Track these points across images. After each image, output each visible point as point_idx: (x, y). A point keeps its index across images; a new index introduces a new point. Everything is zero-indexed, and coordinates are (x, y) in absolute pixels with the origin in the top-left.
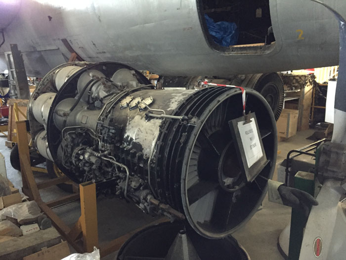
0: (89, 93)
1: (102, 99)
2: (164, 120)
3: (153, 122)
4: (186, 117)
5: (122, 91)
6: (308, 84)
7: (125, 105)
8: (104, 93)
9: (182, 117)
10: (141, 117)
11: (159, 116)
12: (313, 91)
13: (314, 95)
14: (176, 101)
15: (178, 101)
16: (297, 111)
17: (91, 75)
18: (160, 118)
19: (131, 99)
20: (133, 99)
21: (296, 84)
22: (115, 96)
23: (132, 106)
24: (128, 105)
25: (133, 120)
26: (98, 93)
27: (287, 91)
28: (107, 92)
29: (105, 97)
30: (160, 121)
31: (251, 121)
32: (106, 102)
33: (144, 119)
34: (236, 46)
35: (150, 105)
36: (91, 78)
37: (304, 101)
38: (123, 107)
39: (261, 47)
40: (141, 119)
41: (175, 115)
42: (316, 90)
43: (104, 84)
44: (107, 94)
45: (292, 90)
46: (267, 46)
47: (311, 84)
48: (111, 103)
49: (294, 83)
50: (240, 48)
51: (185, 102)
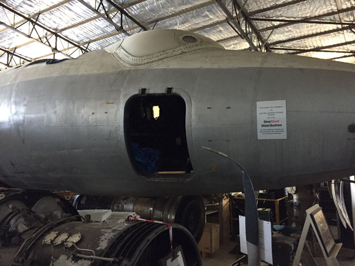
0: (6, 227)
1: (21, 233)
2: (93, 261)
3: (81, 263)
4: (117, 260)
5: (46, 224)
6: (225, 197)
7: (49, 242)
8: (24, 226)
9: (112, 259)
10: (67, 257)
11: (88, 257)
12: (230, 204)
13: (231, 208)
14: (106, 239)
15: (108, 238)
16: (218, 225)
17: (10, 206)
18: (88, 259)
19: (56, 235)
20: (58, 235)
21: (215, 198)
22: (37, 230)
23: (58, 244)
24: (52, 242)
25: (58, 261)
26: (17, 227)
27: (208, 205)
28: (27, 226)
29: (24, 232)
30: (89, 262)
31: (178, 256)
32: (26, 238)
33: (70, 259)
34: (160, 173)
35: (78, 243)
36: (11, 211)
37: (223, 214)
38: (46, 244)
39: (182, 175)
40: (68, 259)
41: (104, 257)
42: (233, 203)
43: (24, 216)
44: (27, 228)
45: (212, 203)
46: (187, 174)
47: (227, 198)
48: (32, 239)
49: (212, 197)
50: (164, 174)
51: (115, 240)
